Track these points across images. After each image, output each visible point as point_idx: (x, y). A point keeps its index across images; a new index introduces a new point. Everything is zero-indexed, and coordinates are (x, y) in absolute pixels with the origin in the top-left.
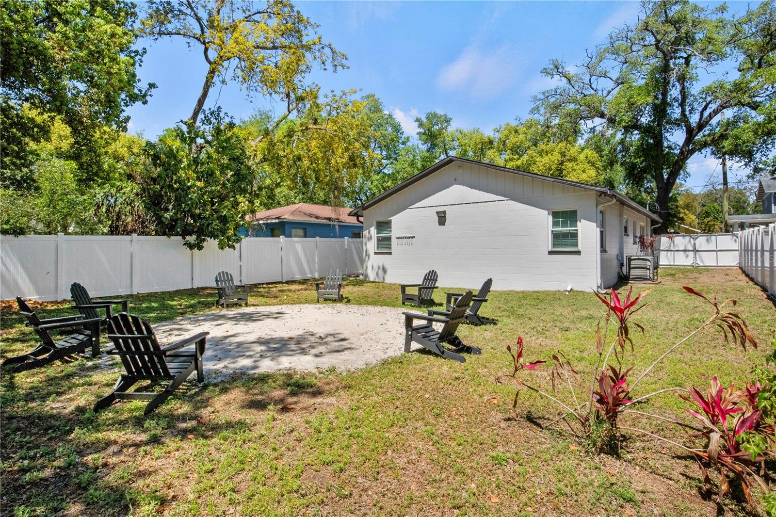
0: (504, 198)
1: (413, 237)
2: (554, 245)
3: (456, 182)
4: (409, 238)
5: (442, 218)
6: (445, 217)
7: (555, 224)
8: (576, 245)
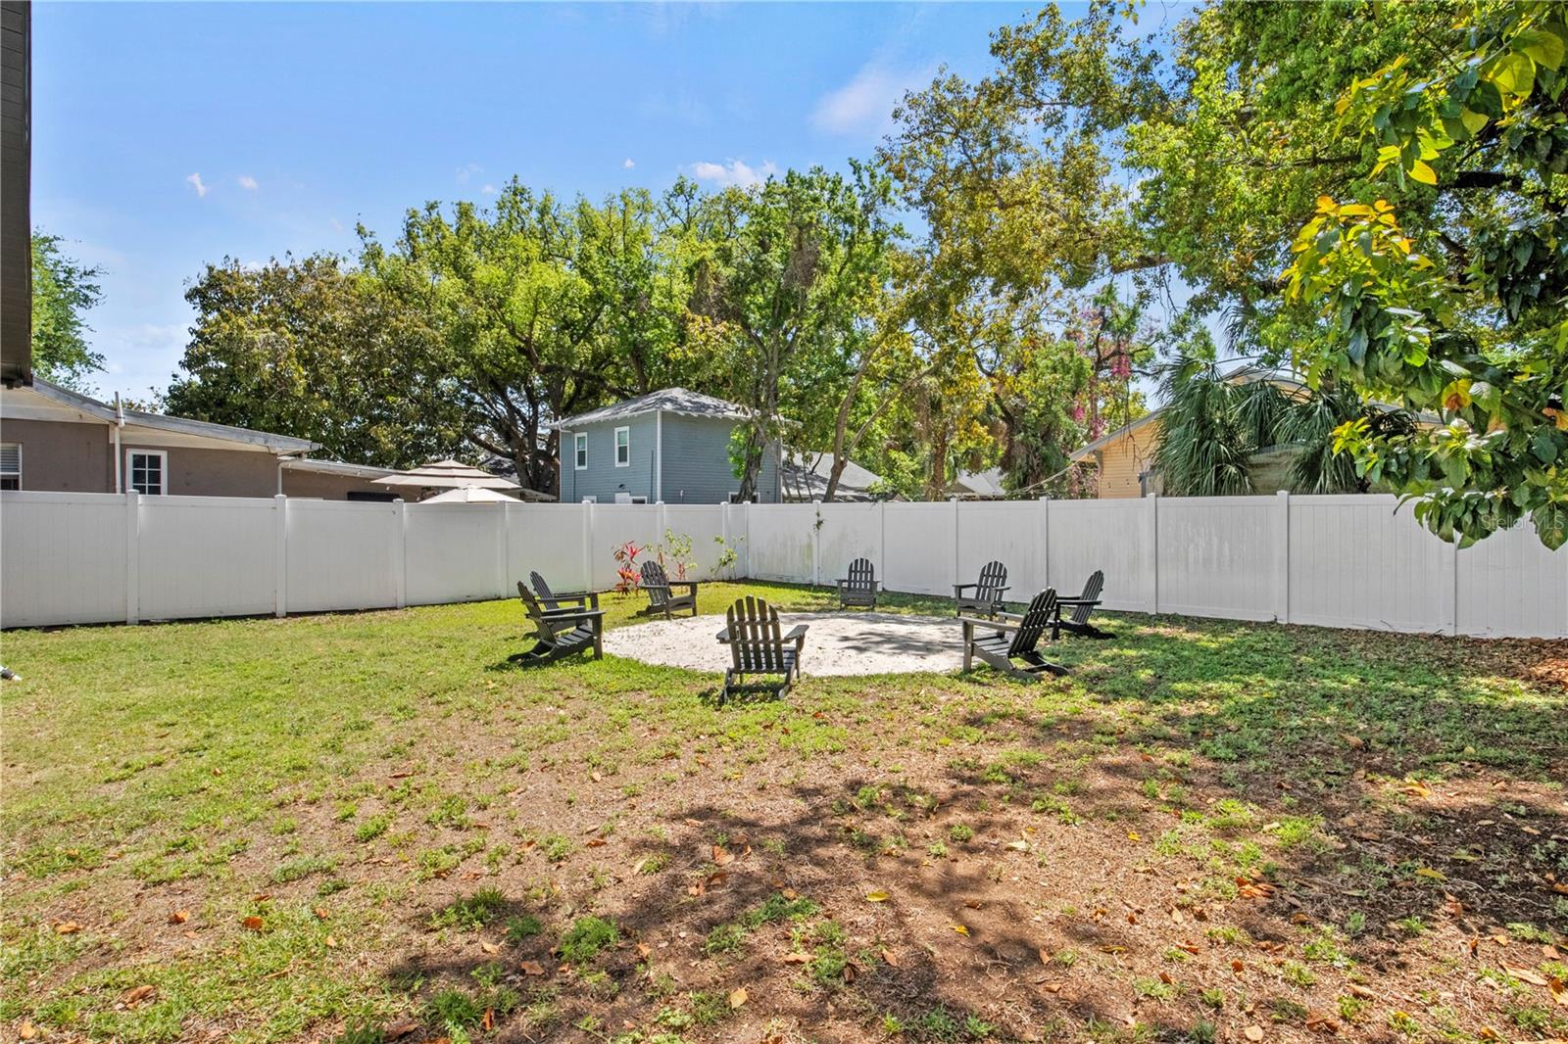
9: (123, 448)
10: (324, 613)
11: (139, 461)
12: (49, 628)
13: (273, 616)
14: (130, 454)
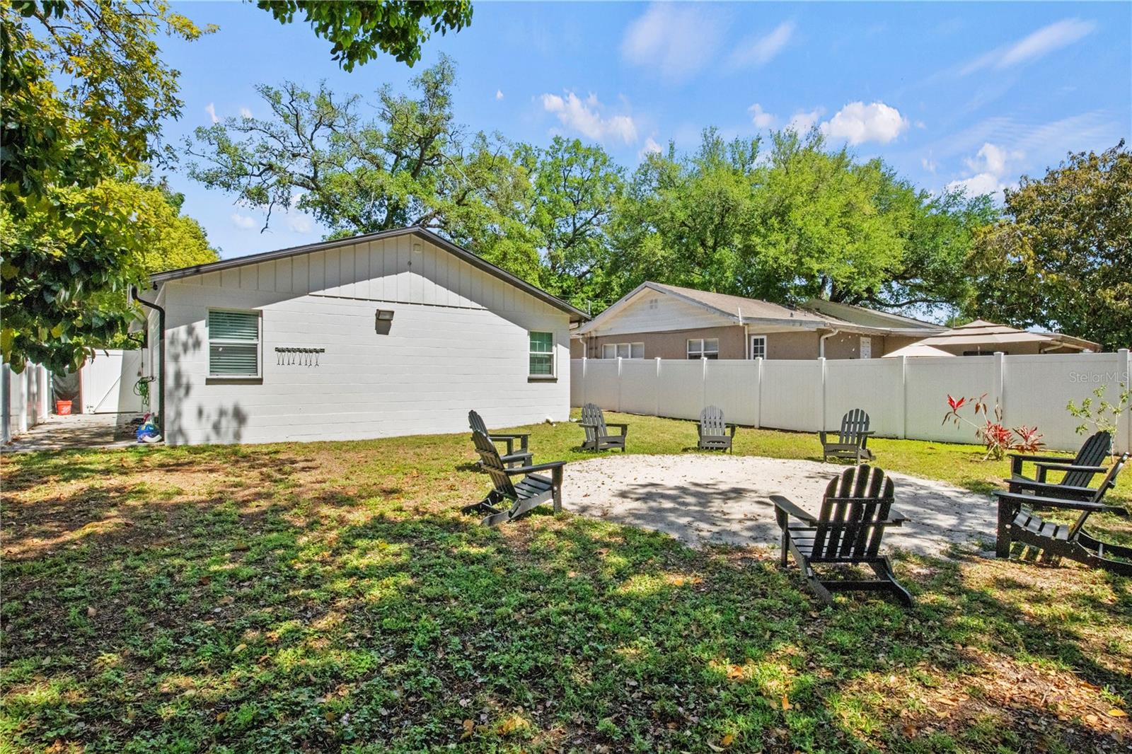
0: (480, 306)
1: (323, 351)
2: (532, 371)
3: (410, 267)
4: (311, 351)
5: (383, 323)
6: (389, 320)
7: (533, 347)
8: (550, 371)
9: (749, 336)
10: (774, 429)
11: (756, 341)
12: (674, 419)
13: (752, 427)
14: (753, 338)
